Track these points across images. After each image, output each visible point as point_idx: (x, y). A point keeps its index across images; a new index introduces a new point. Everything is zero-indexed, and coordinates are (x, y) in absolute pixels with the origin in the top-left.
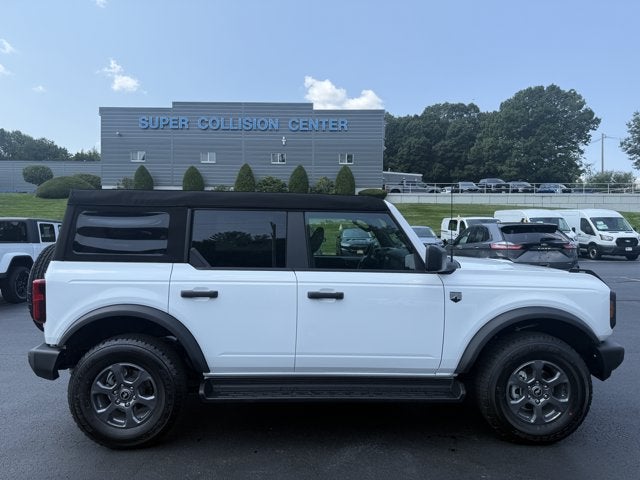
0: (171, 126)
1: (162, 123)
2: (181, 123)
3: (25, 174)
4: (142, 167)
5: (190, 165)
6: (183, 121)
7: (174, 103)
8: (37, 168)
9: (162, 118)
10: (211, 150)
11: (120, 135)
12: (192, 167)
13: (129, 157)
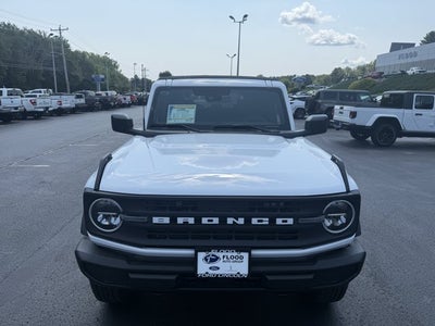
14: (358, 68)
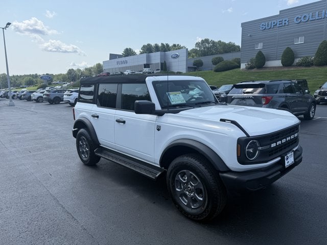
0: (278, 25)
1: (273, 25)
2: (284, 22)
3: (212, 61)
4: (260, 51)
5: (286, 47)
6: (285, 21)
7: (280, 11)
8: (217, 58)
9: (273, 22)
10: (301, 36)
11: (250, 36)
12: (288, 48)
13: (254, 47)
14: (86, 69)
